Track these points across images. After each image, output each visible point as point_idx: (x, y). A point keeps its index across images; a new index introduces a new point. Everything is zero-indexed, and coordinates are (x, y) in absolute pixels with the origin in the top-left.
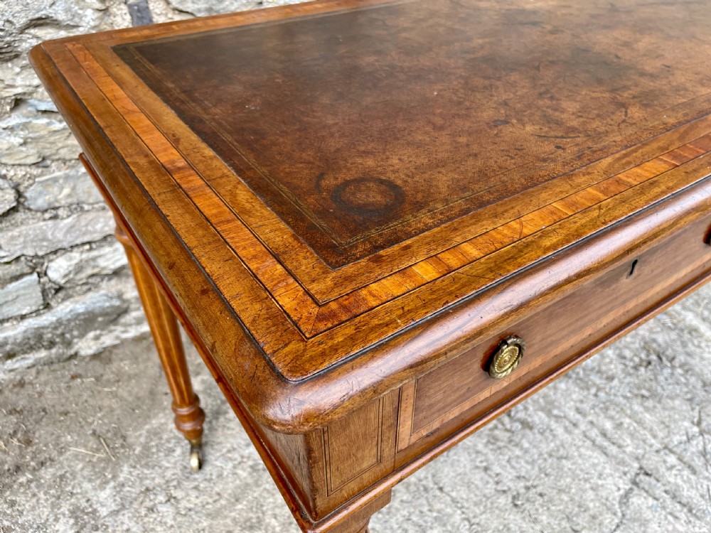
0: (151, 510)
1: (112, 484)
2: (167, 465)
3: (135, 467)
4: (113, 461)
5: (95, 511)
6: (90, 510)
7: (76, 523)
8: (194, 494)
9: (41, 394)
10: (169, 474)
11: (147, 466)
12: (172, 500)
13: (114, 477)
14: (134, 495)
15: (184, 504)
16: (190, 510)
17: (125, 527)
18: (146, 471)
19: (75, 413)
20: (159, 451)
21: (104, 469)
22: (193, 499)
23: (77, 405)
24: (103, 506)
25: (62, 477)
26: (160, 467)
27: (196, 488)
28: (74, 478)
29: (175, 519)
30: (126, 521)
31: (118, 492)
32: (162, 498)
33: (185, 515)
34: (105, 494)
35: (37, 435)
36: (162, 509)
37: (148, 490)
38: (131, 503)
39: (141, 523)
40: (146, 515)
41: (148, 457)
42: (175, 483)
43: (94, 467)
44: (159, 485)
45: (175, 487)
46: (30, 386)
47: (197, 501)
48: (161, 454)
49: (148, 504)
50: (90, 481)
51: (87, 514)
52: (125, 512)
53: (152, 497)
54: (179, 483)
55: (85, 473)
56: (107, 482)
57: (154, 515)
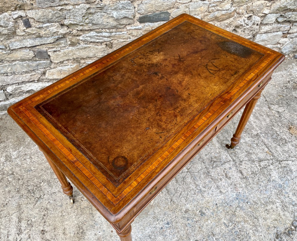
0: (25, 159)
1: (17, 151)
2: (33, 149)
3: (24, 148)
4: (20, 145)
5: (11, 157)
6: (10, 156)
7: (6, 159)
8: (36, 158)
9: (6, 123)
10: (32, 151)
11: (27, 148)
12: (31, 158)
13: (18, 149)
14: (22, 155)
15: (33, 160)
16: (34, 161)
17: (17, 162)
18: (27, 149)
19: (14, 130)
20: (32, 145)
21: (17, 146)
22: (36, 159)
23: (15, 128)
24: (13, 156)
25: (6, 147)
26: (31, 149)
27: (38, 156)
28: (9, 147)
29: (30, 163)
30: (18, 161)
31: (18, 153)
32: (28, 157)
33: (32, 163)
34: (14, 153)
35: (3, 134)
36: (28, 160)
37: (26, 154)
38: (20, 157)
39: (21, 162)
40: (23, 161)
41: (29, 146)
42: (33, 154)
43: (14, 145)
44: (29, 154)
45: (33, 155)
46: (4, 120)
47: (37, 160)
48: (32, 146)
49: (24, 158)
50: (12, 149)
51: (9, 157)
52: (18, 159)
53: (26, 156)
54: (34, 154)
55: (12, 147)
56: (16, 150)
57: (25, 161)
